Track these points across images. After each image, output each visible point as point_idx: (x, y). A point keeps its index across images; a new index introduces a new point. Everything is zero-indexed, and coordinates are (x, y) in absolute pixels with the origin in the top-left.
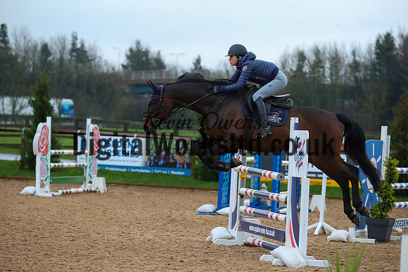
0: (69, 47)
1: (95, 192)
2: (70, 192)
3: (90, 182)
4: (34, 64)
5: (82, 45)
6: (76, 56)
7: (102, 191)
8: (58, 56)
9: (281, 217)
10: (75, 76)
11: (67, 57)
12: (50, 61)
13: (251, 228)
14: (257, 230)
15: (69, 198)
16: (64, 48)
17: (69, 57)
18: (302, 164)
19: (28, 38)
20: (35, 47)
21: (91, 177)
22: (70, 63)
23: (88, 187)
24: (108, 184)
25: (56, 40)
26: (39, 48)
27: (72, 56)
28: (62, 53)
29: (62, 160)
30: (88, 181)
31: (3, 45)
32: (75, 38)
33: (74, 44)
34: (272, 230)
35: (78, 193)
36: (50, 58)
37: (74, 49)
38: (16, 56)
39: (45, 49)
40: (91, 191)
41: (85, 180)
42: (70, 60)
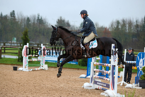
0: (37, 18)
1: (44, 70)
2: (35, 70)
3: (42, 66)
4: (24, 24)
5: (41, 18)
6: (39, 22)
7: (46, 70)
9: (108, 79)
10: (39, 29)
11: (36, 22)
12: (30, 24)
13: (98, 83)
14: (100, 84)
15: (35, 72)
16: (35, 19)
18: (115, 61)
19: (22, 15)
20: (25, 18)
21: (43, 65)
22: (37, 24)
23: (42, 68)
24: (49, 67)
25: (32, 16)
28: (34, 21)
29: (32, 58)
31: (13, 18)
32: (39, 15)
34: (105, 84)
35: (38, 70)
38: (18, 22)
39: (28, 19)
41: (40, 65)
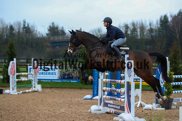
0: (22, 26)
1: (37, 91)
2: (26, 92)
3: (35, 87)
4: (6, 34)
5: (28, 25)
6: (25, 31)
7: (40, 91)
8: (17, 31)
9: (123, 100)
10: (25, 39)
11: (21, 31)
12: (14, 33)
13: (109, 105)
14: (112, 106)
15: (25, 95)
16: (20, 27)
17: (22, 31)
18: (131, 75)
19: (3, 23)
20: (7, 27)
21: (35, 85)
22: (23, 34)
23: (34, 89)
24: (42, 87)
25: (16, 23)
26: (9, 27)
27: (23, 30)
28: (19, 29)
29: (21, 78)
30: (33, 87)
32: (25, 22)
33: (24, 25)
34: (119, 106)
35: (29, 92)
36: (14, 32)
37: (24, 27)
39: (12, 28)
40: (35, 91)
41: (32, 86)
42: (23, 32)
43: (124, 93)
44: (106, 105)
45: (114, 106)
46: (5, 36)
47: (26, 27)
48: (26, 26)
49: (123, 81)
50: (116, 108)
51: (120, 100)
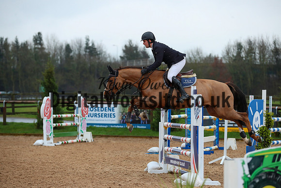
0: (84, 46)
1: (85, 142)
4: (61, 57)
5: (93, 44)
6: (89, 52)
7: (90, 141)
8: (77, 52)
9: (188, 153)
10: (89, 65)
11: (83, 52)
12: (72, 56)
13: (171, 161)
14: (175, 162)
16: (80, 47)
17: (84, 53)
18: (198, 117)
19: (56, 41)
20: (61, 47)
22: (85, 57)
23: (80, 138)
25: (75, 41)
26: (64, 47)
27: (86, 52)
28: (79, 50)
30: (80, 135)
31: (40, 46)
32: (88, 40)
33: (87, 44)
34: (183, 162)
35: (73, 143)
36: (72, 54)
37: (87, 47)
38: (49, 54)
39: (68, 48)
40: (82, 141)
41: (78, 134)
42: (85, 55)
43: (190, 143)
44: (168, 161)
45: (178, 163)
46: (58, 60)
47: (90, 47)
48: (90, 45)
49: (188, 126)
50: (181, 165)
51: (185, 154)
